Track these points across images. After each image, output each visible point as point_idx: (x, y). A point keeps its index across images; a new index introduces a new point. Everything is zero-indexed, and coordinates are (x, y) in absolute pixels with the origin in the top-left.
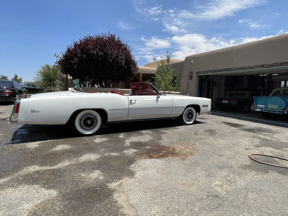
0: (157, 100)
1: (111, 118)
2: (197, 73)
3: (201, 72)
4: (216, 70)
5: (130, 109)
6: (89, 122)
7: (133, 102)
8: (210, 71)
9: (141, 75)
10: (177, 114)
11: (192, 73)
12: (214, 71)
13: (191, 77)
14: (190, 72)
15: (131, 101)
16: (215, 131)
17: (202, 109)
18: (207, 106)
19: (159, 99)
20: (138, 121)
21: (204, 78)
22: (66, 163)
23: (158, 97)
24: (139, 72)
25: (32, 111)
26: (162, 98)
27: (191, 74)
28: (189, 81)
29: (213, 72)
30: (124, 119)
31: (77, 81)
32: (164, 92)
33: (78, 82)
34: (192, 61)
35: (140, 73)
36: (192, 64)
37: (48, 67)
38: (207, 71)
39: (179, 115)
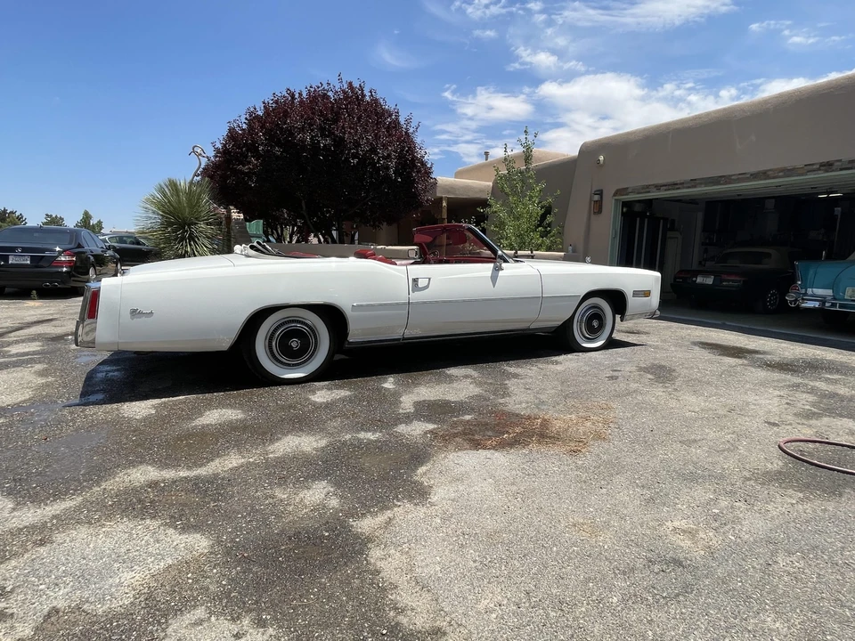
0: (494, 278)
1: (357, 332)
2: (615, 195)
3: (630, 190)
4: (676, 184)
5: (413, 304)
7: (422, 283)
8: (658, 187)
9: (444, 204)
10: (556, 318)
11: (600, 193)
12: (670, 185)
13: (598, 207)
14: (594, 190)
15: (415, 281)
16: (671, 371)
17: (632, 302)
18: (647, 294)
19: (501, 273)
20: (436, 341)
21: (637, 208)
22: (233, 461)
23: (498, 269)
24: (439, 195)
25: (134, 313)
26: (510, 270)
27: (596, 198)
28: (593, 216)
29: (666, 190)
30: (397, 334)
31: (257, 225)
32: (516, 253)
33: (261, 228)
34: (602, 158)
35: (441, 199)
36: (602, 166)
37: (173, 185)
38: (648, 187)
39: (560, 323)
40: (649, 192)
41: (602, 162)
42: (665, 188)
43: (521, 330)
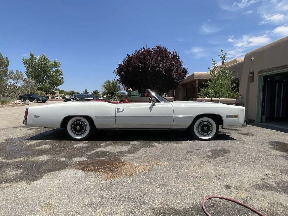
2: (259, 73)
3: (265, 71)
4: (286, 66)
5: (117, 116)
6: (78, 128)
8: (276, 68)
9: (197, 82)
10: (186, 125)
11: (253, 73)
12: (282, 67)
13: (252, 79)
14: (250, 72)
15: (118, 109)
18: (236, 116)
24: (195, 78)
25: (35, 116)
27: (251, 75)
28: (250, 83)
29: (281, 69)
31: (136, 92)
34: (253, 58)
35: (196, 80)
36: (253, 62)
38: (272, 68)
39: (187, 127)
40: (273, 71)
41: (253, 60)
42: (280, 68)
43: (168, 129)
